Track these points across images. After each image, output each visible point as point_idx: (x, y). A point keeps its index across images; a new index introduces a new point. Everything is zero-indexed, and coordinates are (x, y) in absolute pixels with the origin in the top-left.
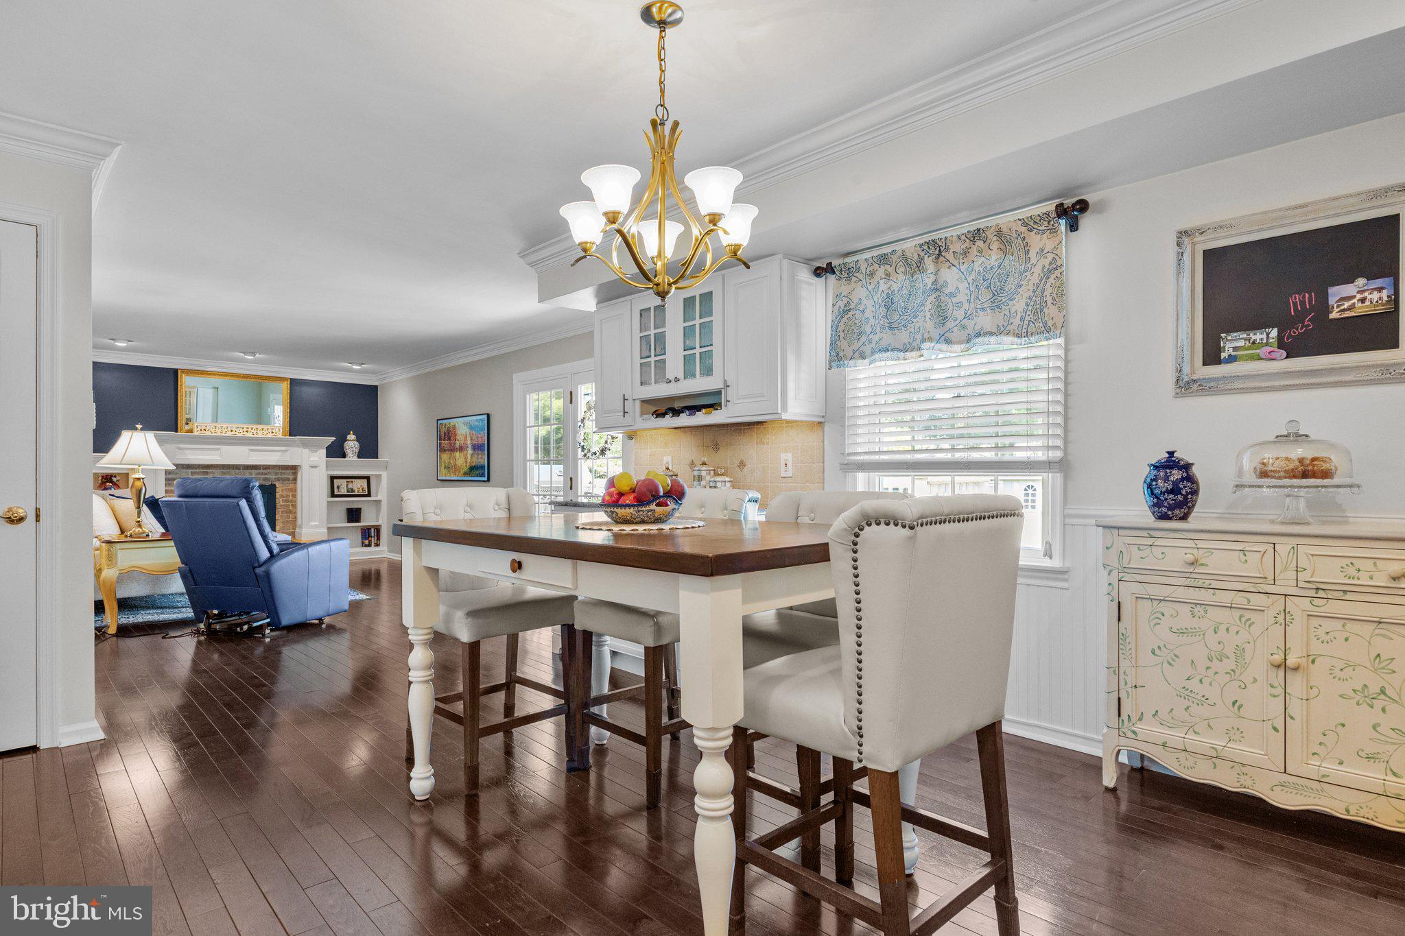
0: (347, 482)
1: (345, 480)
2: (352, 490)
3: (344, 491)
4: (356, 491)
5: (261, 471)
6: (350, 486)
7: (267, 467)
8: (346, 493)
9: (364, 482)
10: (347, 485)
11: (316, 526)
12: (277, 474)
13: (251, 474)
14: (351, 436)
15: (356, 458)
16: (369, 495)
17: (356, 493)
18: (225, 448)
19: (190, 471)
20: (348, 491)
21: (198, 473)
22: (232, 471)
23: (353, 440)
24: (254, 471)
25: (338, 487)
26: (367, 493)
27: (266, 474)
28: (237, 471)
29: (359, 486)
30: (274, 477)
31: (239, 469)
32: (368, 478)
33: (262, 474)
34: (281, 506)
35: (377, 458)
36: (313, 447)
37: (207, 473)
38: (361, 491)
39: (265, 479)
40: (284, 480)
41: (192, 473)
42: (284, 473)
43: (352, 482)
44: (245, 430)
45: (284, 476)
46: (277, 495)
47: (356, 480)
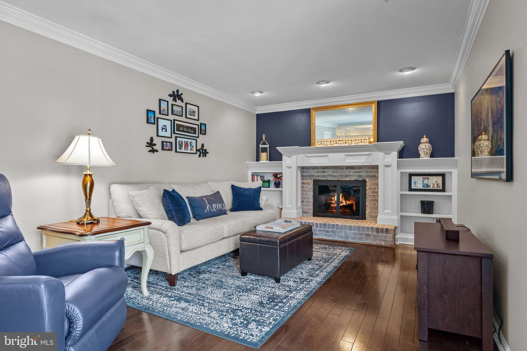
0: (423, 178)
1: (421, 177)
2: (428, 186)
3: (420, 186)
4: (431, 186)
5: (357, 170)
6: (426, 182)
7: (360, 167)
8: (422, 188)
9: (439, 179)
10: (423, 181)
11: (388, 214)
12: (367, 172)
13: (350, 172)
14: (425, 140)
15: (428, 158)
16: (443, 190)
17: (431, 188)
18: (331, 155)
19: (316, 170)
20: (423, 186)
21: (319, 172)
22: (339, 171)
23: (426, 143)
24: (352, 170)
25: (415, 183)
26: (441, 188)
27: (359, 172)
28: (342, 170)
29: (434, 182)
30: (365, 174)
31: (343, 169)
32: (443, 175)
33: (357, 172)
34: (370, 195)
35: (454, 157)
36: (387, 151)
37: (324, 172)
38: (436, 186)
39: (359, 176)
40: (372, 177)
41: (317, 172)
42: (372, 172)
43: (428, 178)
44: (344, 141)
45: (371, 174)
46: (367, 188)
47: (431, 177)
